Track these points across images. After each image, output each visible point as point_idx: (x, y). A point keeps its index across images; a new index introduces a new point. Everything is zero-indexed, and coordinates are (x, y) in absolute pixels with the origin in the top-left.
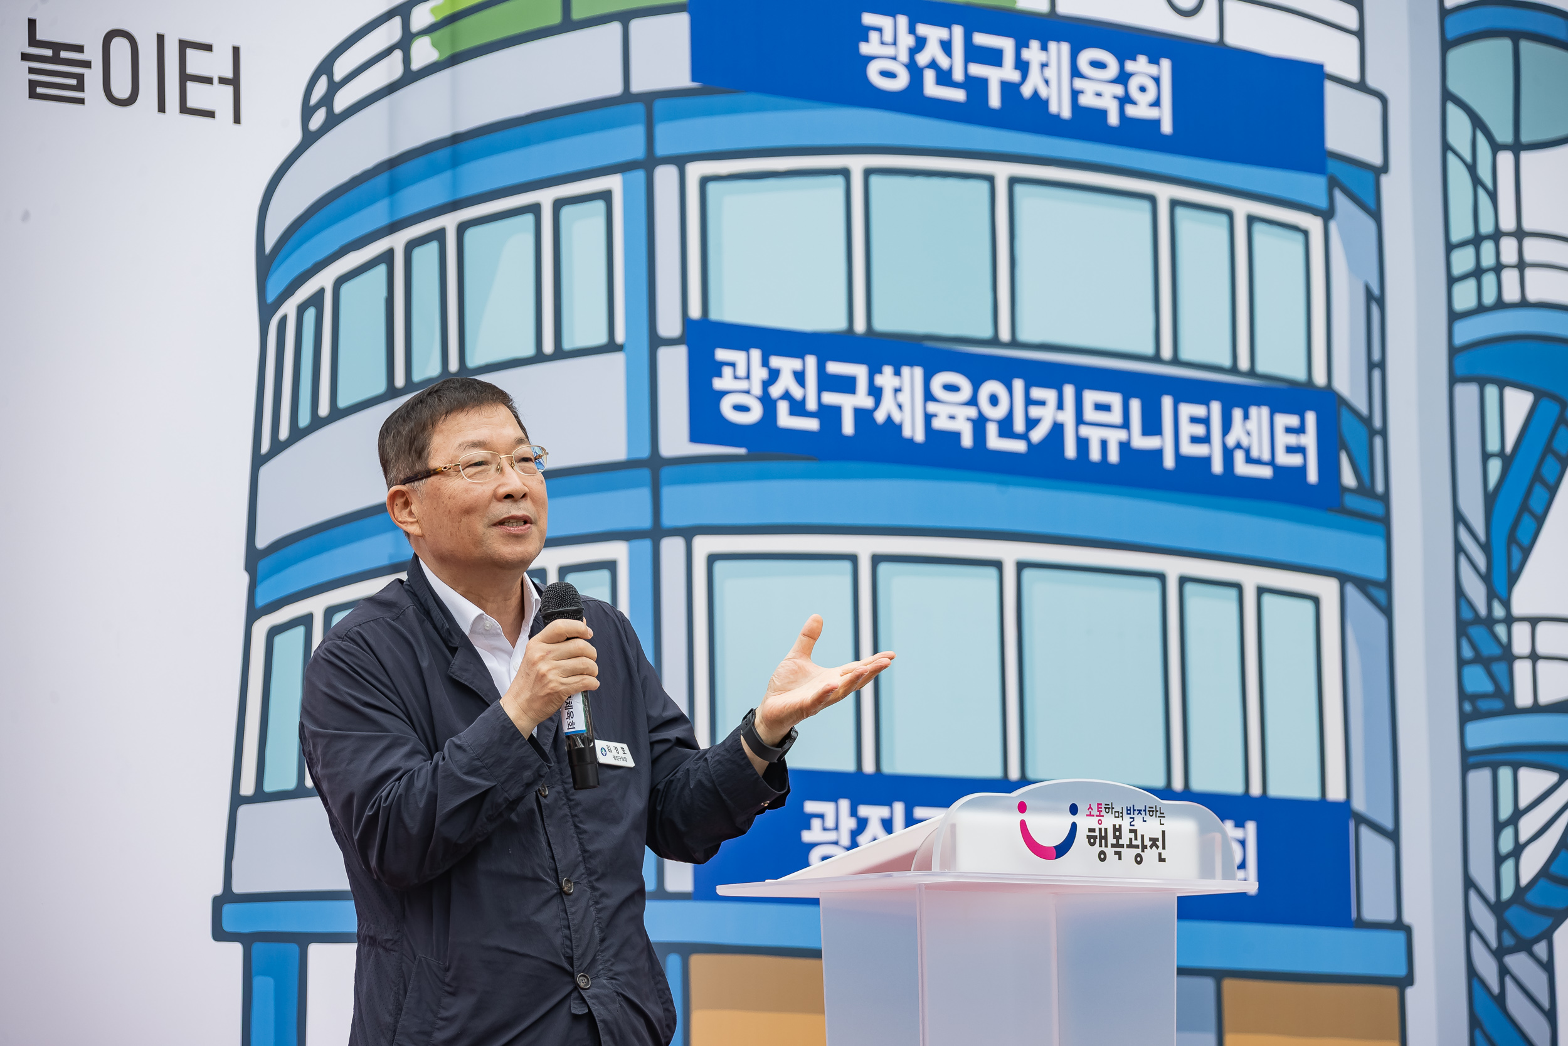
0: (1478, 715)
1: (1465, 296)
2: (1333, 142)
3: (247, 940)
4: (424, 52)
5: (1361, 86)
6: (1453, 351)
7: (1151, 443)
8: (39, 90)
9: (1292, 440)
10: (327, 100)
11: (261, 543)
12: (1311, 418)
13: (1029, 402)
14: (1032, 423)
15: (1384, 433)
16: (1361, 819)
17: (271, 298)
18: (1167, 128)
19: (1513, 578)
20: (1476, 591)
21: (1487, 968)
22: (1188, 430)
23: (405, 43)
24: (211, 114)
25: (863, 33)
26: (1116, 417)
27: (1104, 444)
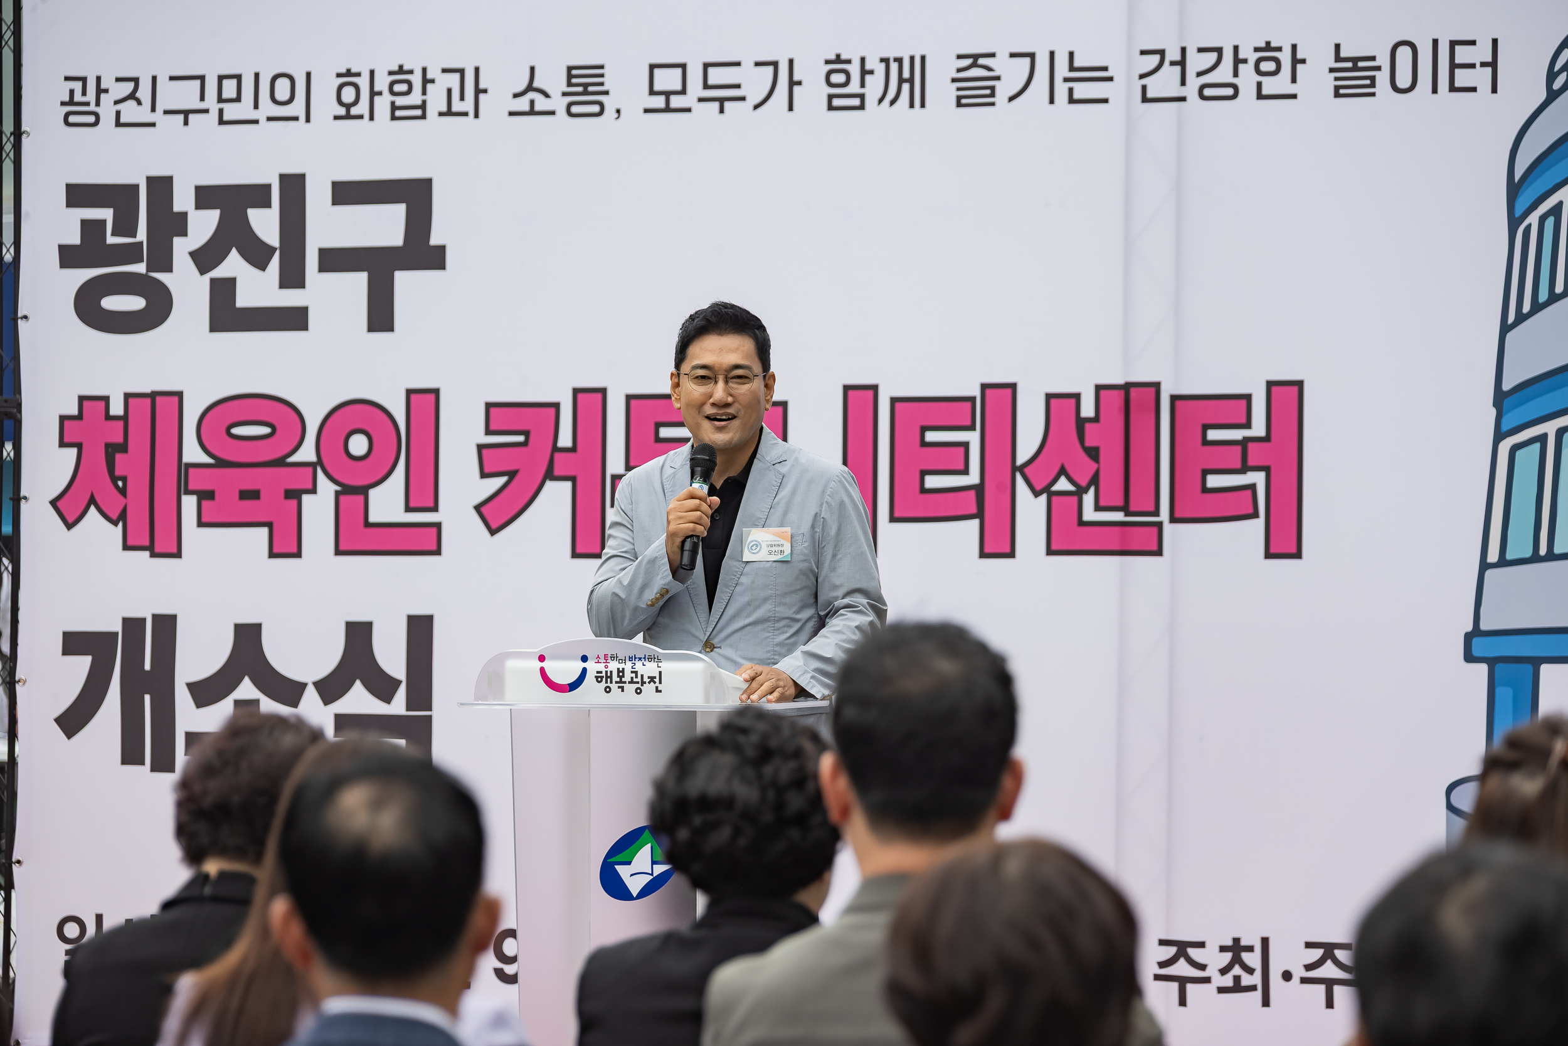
3: (1491, 662)
8: (1342, 91)
11: (1506, 386)
17: (1518, 212)
24: (1474, 89)
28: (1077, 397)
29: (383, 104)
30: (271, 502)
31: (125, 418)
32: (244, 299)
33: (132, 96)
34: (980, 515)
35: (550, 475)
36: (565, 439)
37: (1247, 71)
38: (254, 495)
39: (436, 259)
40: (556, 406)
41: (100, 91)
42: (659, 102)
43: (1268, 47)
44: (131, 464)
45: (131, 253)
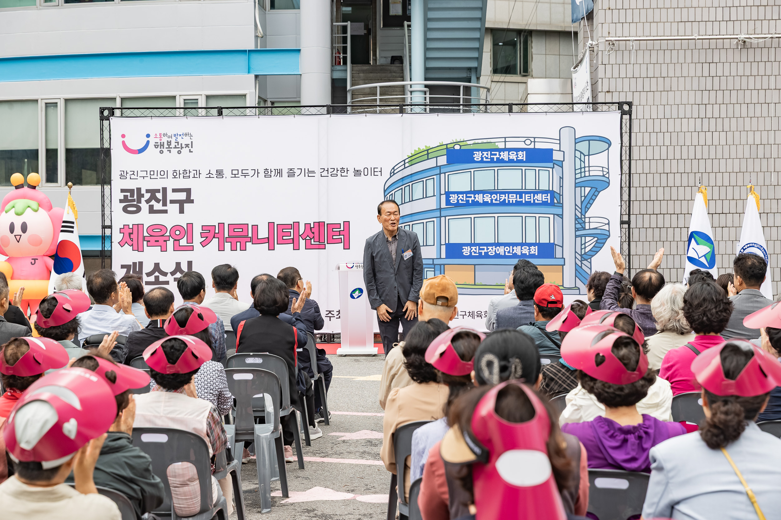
0: (578, 230)
1: (578, 176)
2: (554, 159)
4: (407, 165)
5: (560, 150)
6: (576, 183)
7: (521, 200)
8: (355, 175)
9: (546, 197)
10: (393, 172)
12: (549, 195)
13: (500, 196)
14: (500, 199)
15: (562, 195)
16: (556, 245)
17: (386, 195)
18: (524, 160)
19: (586, 212)
20: (579, 215)
21: (579, 263)
22: (527, 198)
23: (404, 164)
24: (378, 175)
25: (474, 154)
26: (515, 197)
27: (513, 201)
28: (310, 224)
29: (182, 176)
30: (161, 242)
31: (132, 228)
32: (155, 209)
33: (133, 174)
34: (293, 243)
35: (214, 237)
36: (217, 231)
37: (339, 172)
38: (158, 241)
39: (192, 202)
40: (215, 226)
41: (127, 173)
42: (234, 176)
43: (343, 168)
44: (134, 236)
45: (134, 201)
